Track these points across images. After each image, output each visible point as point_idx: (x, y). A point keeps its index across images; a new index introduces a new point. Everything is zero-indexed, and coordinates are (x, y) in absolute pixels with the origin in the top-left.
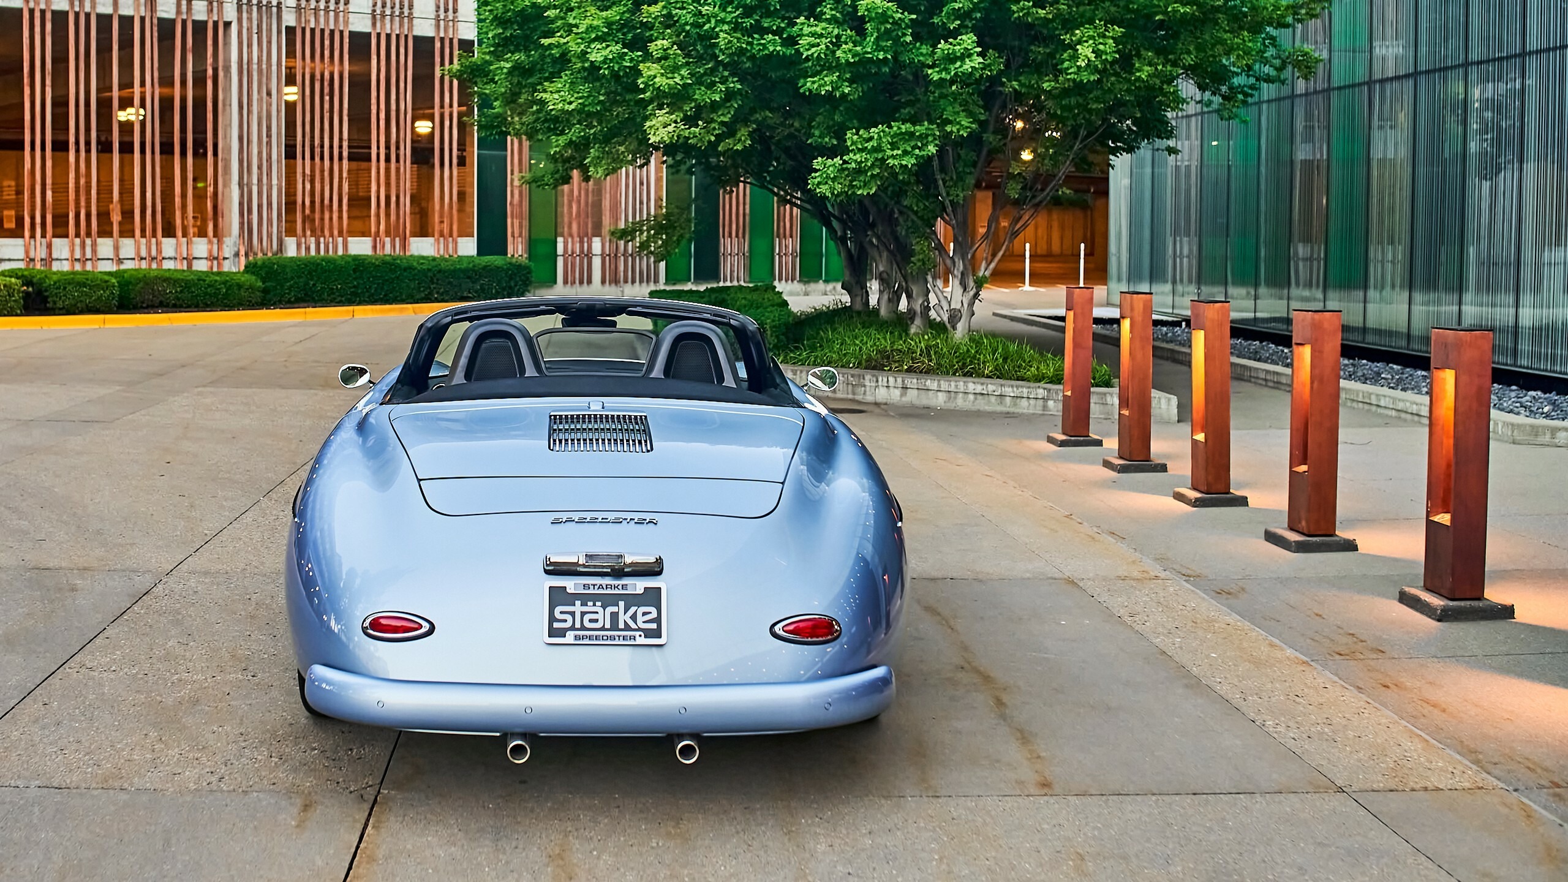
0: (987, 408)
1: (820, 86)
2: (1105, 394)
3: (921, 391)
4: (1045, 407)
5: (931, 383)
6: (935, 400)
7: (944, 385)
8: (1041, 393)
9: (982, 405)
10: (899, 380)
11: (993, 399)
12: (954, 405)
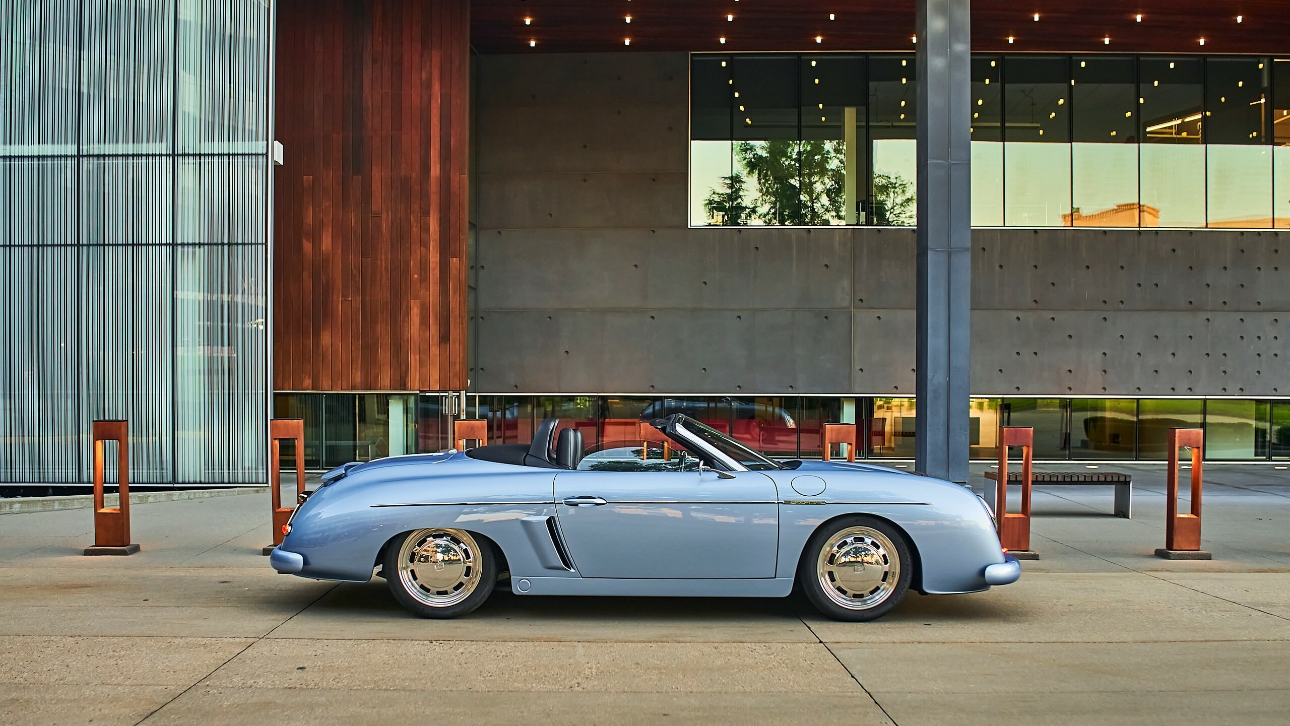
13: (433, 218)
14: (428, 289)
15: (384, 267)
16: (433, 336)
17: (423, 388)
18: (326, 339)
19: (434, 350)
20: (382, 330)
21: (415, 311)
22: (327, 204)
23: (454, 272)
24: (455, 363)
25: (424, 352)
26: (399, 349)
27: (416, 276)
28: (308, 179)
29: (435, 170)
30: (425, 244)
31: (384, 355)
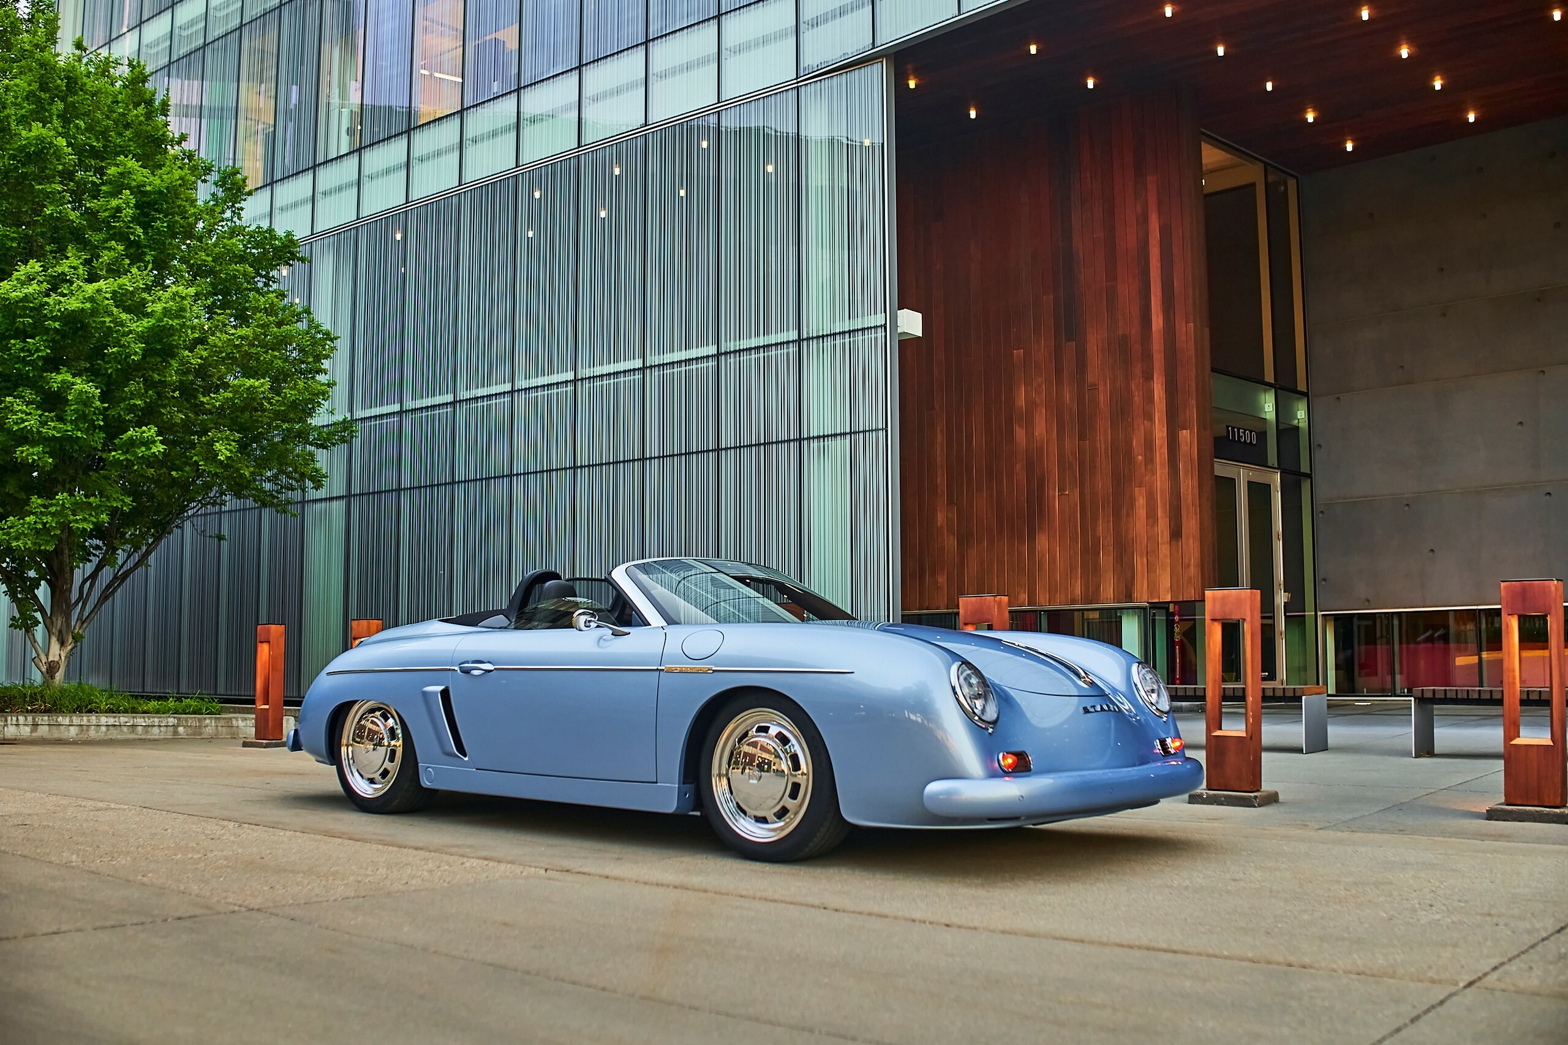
0: (119, 737)
1: (28, 455)
2: (231, 719)
3: (53, 727)
4: (176, 733)
5: (63, 720)
6: (66, 733)
7: (76, 720)
8: (172, 721)
9: (114, 734)
10: (30, 718)
11: (125, 729)
12: (86, 736)
13: (1158, 383)
14: (1154, 473)
15: (1103, 451)
16: (1162, 532)
17: (1152, 599)
18: (1042, 542)
19: (1164, 549)
20: (1103, 529)
21: (1141, 502)
22: (1040, 380)
23: (1184, 448)
24: (1189, 565)
25: (1151, 553)
26: (1123, 550)
27: (1140, 457)
28: (1018, 353)
29: (1157, 322)
30: (1149, 417)
31: (1106, 560)
